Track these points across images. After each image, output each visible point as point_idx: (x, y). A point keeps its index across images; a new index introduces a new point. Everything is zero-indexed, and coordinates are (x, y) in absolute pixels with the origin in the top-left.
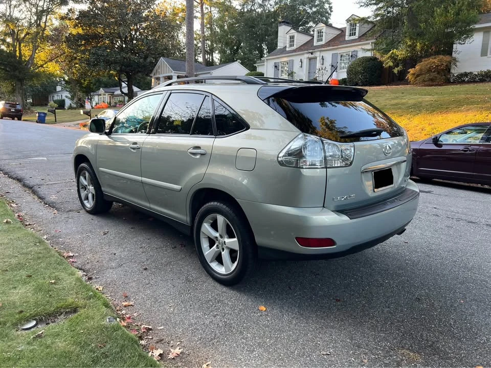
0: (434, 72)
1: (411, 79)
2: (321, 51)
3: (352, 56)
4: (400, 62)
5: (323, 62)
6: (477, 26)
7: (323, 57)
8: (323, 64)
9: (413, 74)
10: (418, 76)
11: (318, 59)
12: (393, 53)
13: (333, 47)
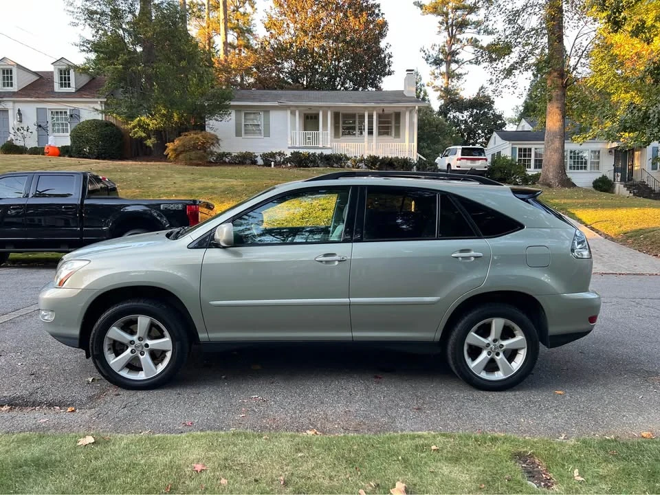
0: (200, 150)
1: (172, 155)
2: (14, 102)
3: (71, 116)
4: (151, 134)
5: (21, 118)
6: (232, 103)
7: (19, 110)
8: (21, 121)
9: (175, 150)
10: (181, 152)
11: (10, 112)
12: (140, 120)
13: (37, 99)
